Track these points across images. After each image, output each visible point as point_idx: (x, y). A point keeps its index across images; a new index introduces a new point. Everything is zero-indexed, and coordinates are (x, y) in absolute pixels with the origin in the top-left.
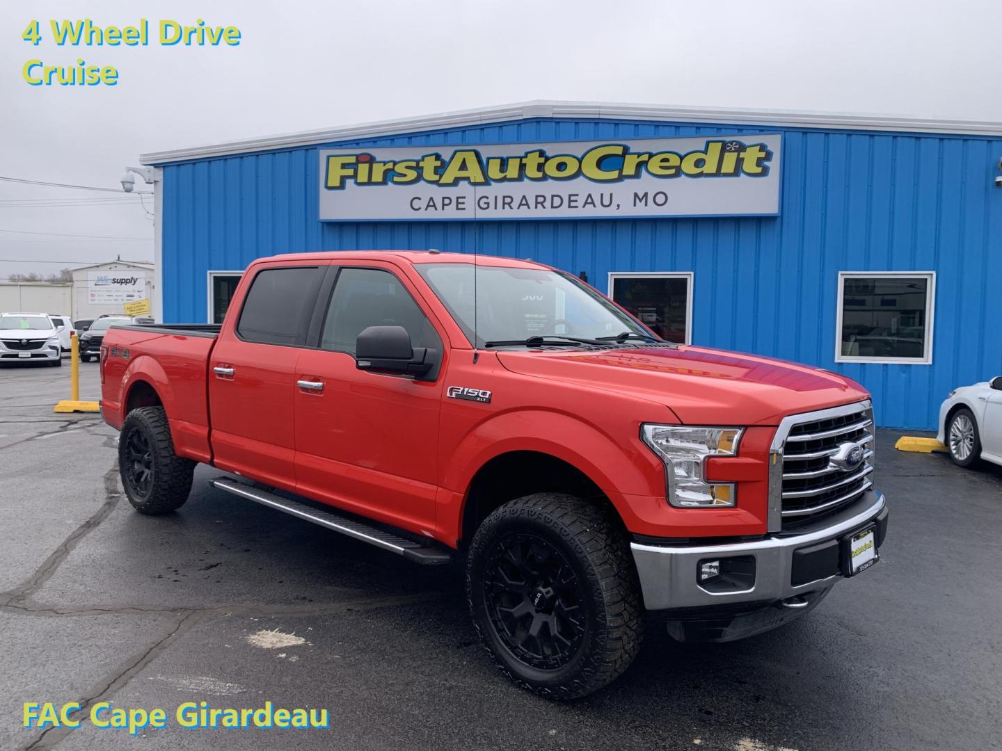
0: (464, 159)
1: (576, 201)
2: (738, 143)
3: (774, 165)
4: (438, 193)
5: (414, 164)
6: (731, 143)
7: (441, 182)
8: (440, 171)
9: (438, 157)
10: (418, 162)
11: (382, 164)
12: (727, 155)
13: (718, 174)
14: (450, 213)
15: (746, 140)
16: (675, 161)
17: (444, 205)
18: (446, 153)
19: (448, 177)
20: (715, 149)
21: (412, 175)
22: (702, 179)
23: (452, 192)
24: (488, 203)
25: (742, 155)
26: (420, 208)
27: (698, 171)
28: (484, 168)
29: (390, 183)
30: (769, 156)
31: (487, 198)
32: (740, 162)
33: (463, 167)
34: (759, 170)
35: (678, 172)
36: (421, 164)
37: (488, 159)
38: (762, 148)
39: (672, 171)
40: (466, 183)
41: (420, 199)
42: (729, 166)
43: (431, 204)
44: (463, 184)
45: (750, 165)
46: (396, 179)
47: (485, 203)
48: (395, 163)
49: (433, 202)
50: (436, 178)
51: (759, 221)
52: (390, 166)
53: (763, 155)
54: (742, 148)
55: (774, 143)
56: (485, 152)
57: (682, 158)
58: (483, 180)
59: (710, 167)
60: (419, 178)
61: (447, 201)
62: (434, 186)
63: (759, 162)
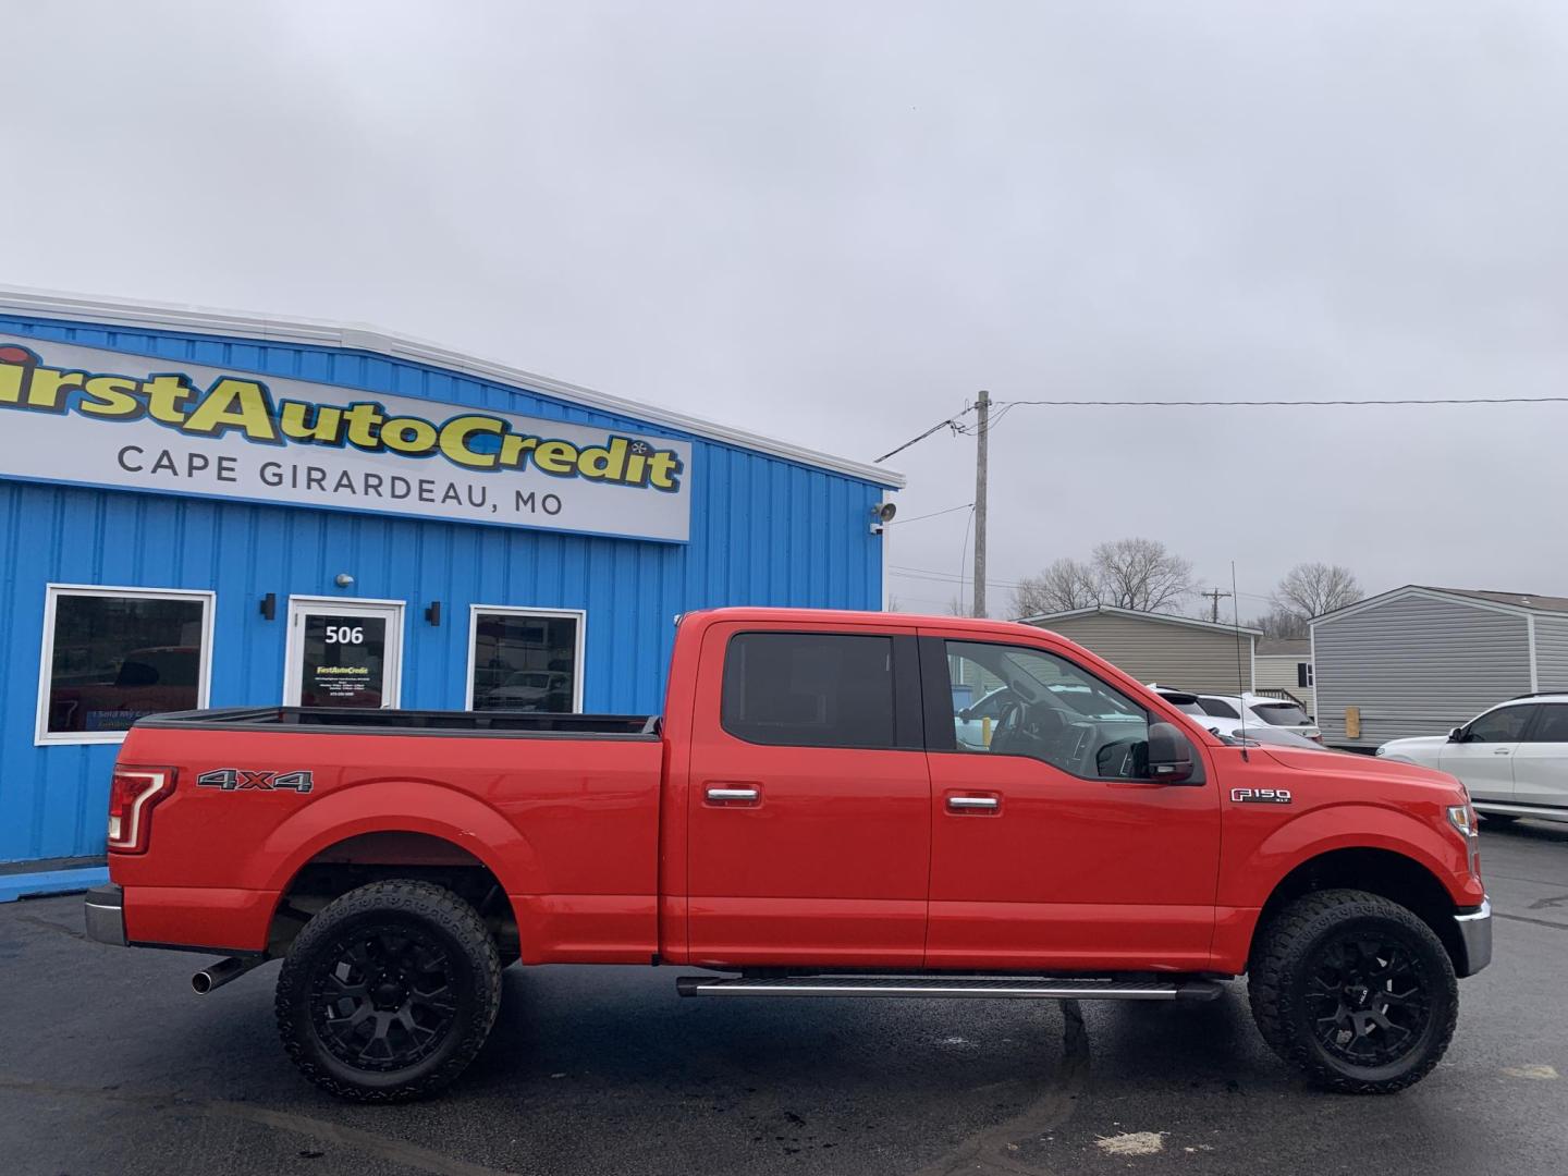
0: (237, 394)
1: (431, 491)
2: (646, 445)
3: (685, 478)
4: (181, 446)
5: (131, 386)
6: (638, 442)
7: (188, 426)
8: (187, 407)
9: (184, 381)
10: (140, 383)
11: (58, 373)
12: (633, 458)
13: (622, 481)
14: (205, 484)
15: (657, 443)
16: (570, 455)
17: (191, 468)
18: (202, 378)
19: (204, 418)
20: (619, 448)
21: (126, 404)
22: (604, 485)
23: (212, 448)
24: (280, 476)
25: (650, 461)
26: (140, 468)
27: (598, 473)
28: (274, 415)
29: (71, 411)
30: (679, 468)
31: (279, 466)
32: (647, 469)
33: (235, 405)
34: (668, 483)
35: (574, 471)
36: (147, 388)
37: (284, 402)
38: (673, 456)
39: (567, 469)
40: (238, 434)
41: (140, 451)
42: (635, 474)
43: (165, 462)
44: (232, 436)
45: (658, 476)
46: (86, 406)
47: (274, 475)
48: (87, 376)
49: (170, 460)
50: (179, 417)
51: (663, 547)
52: (77, 379)
53: (672, 465)
54: (650, 452)
55: (685, 451)
56: (279, 390)
57: (579, 452)
58: (271, 436)
59: (613, 471)
60: (141, 411)
61: (198, 462)
62: (173, 432)
63: (669, 473)
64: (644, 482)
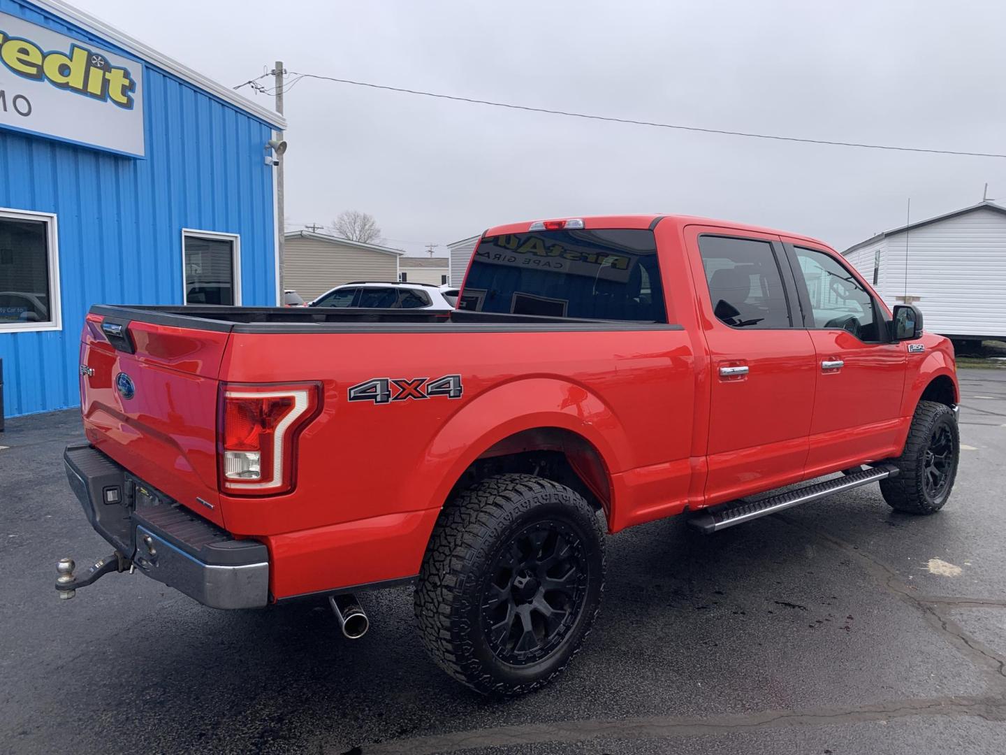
2: (104, 59)
3: (137, 96)
6: (98, 55)
12: (93, 69)
13: (84, 91)
15: (113, 59)
16: (35, 57)
20: (80, 57)
22: (68, 93)
25: (108, 76)
27: (62, 80)
30: (132, 87)
32: (106, 83)
34: (124, 100)
35: (40, 76)
38: (127, 75)
39: (33, 71)
42: (95, 86)
45: (115, 91)
51: (117, 158)
53: (127, 82)
54: (107, 67)
55: (136, 71)
57: (44, 56)
59: (76, 80)
63: (125, 90)
64: (104, 96)
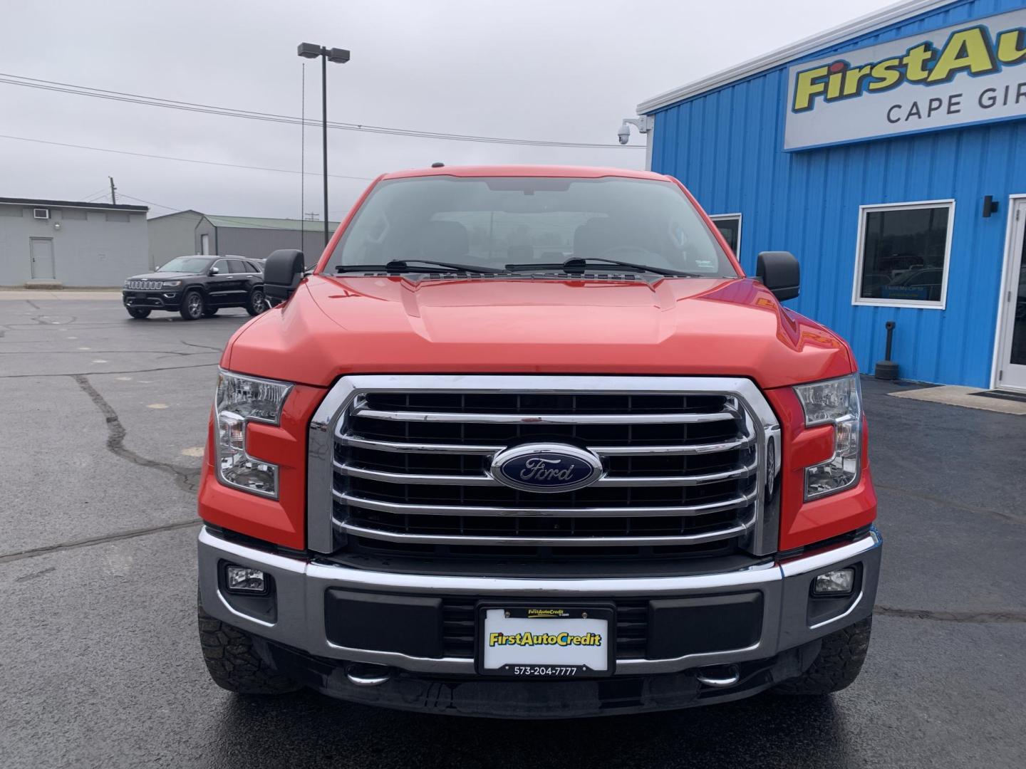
0: (964, 42)
4: (923, 95)
5: (896, 62)
7: (930, 79)
8: (930, 65)
9: (928, 46)
10: (901, 58)
11: (858, 70)
14: (941, 120)
17: (931, 109)
18: (938, 40)
19: (940, 72)
21: (893, 76)
23: (943, 91)
24: (994, 98)
26: (899, 119)
28: (992, 50)
29: (864, 93)
31: (993, 90)
33: (962, 53)
36: (905, 61)
37: (999, 35)
40: (965, 74)
41: (899, 107)
43: (915, 111)
44: (961, 77)
46: (873, 86)
47: (990, 98)
48: (873, 66)
49: (917, 109)
50: (925, 74)
52: (866, 71)
56: (994, 25)
58: (989, 67)
60: (902, 78)
61: (935, 104)
62: (921, 87)
